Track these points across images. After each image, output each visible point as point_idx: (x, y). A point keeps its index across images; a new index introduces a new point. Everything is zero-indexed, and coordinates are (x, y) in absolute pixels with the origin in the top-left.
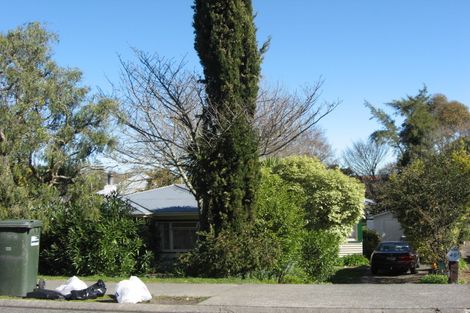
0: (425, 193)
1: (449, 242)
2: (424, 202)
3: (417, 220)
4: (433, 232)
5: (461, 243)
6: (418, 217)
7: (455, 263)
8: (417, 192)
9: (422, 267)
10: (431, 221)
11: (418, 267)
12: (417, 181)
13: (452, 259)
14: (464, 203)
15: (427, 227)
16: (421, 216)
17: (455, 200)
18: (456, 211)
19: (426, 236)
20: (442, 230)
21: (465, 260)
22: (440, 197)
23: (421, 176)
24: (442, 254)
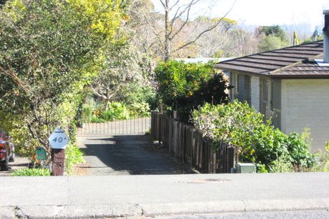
0: (22, 49)
1: (55, 123)
2: (20, 62)
3: (9, 88)
4: (32, 107)
5: (79, 125)
6: (11, 84)
7: (59, 150)
8: (10, 46)
9: (18, 160)
10: (30, 91)
11: (11, 160)
12: (13, 31)
13: (55, 146)
14: (80, 65)
15: (23, 100)
16: (16, 84)
17: (67, 60)
18: (66, 75)
19: (21, 113)
20: (46, 104)
21: (81, 150)
22: (45, 55)
23: (17, 24)
24: (43, 139)
